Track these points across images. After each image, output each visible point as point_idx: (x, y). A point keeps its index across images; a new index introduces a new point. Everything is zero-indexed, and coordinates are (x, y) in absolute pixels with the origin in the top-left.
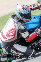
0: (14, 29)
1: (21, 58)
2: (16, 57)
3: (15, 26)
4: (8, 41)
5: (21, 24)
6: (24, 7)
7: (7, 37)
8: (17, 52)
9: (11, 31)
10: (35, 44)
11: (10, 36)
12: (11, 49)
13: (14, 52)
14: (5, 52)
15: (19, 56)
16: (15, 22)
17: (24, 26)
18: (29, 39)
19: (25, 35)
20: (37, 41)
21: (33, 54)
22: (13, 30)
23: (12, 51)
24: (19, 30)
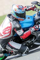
0: (10, 27)
1: (16, 54)
2: (11, 53)
3: (11, 24)
5: (16, 22)
6: (20, 7)
7: (3, 34)
8: (12, 49)
9: (7, 29)
10: (29, 42)
11: (6, 33)
12: (7, 46)
15: (14, 52)
16: (10, 21)
18: (24, 37)
19: (20, 33)
20: (30, 39)
21: (27, 51)
22: (9, 28)
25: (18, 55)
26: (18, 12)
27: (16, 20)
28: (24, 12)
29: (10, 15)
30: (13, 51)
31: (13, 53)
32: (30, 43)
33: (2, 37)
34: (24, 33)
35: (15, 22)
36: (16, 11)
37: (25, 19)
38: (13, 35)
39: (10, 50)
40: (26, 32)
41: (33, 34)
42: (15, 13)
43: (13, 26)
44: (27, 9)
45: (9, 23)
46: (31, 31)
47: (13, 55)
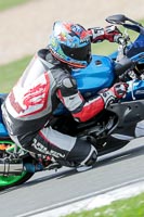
0: (44, 86)
1: (59, 167)
2: (45, 164)
4: (26, 119)
5: (62, 72)
6: (74, 29)
7: (24, 107)
8: (49, 149)
9: (37, 92)
10: (98, 131)
11: (32, 104)
12: (35, 141)
13: (42, 148)
14: (18, 149)
15: (53, 160)
16: (47, 68)
17: (71, 78)
18: (84, 114)
20: (101, 124)
21: (92, 158)
22: (41, 89)
23: (36, 144)
24: (57, 90)
25: (64, 169)
26: (69, 45)
27: (62, 66)
28: (85, 44)
29: (44, 53)
30: (51, 156)
31: (51, 162)
32: (101, 135)
33: (21, 114)
34: (83, 103)
35: (60, 72)
36: (62, 39)
37: (89, 63)
38: (53, 109)
39: (43, 154)
40: (90, 102)
41: (109, 109)
42: (62, 45)
43: (53, 84)
44: (95, 36)
45: (43, 76)
46: (105, 99)
47: (50, 169)
